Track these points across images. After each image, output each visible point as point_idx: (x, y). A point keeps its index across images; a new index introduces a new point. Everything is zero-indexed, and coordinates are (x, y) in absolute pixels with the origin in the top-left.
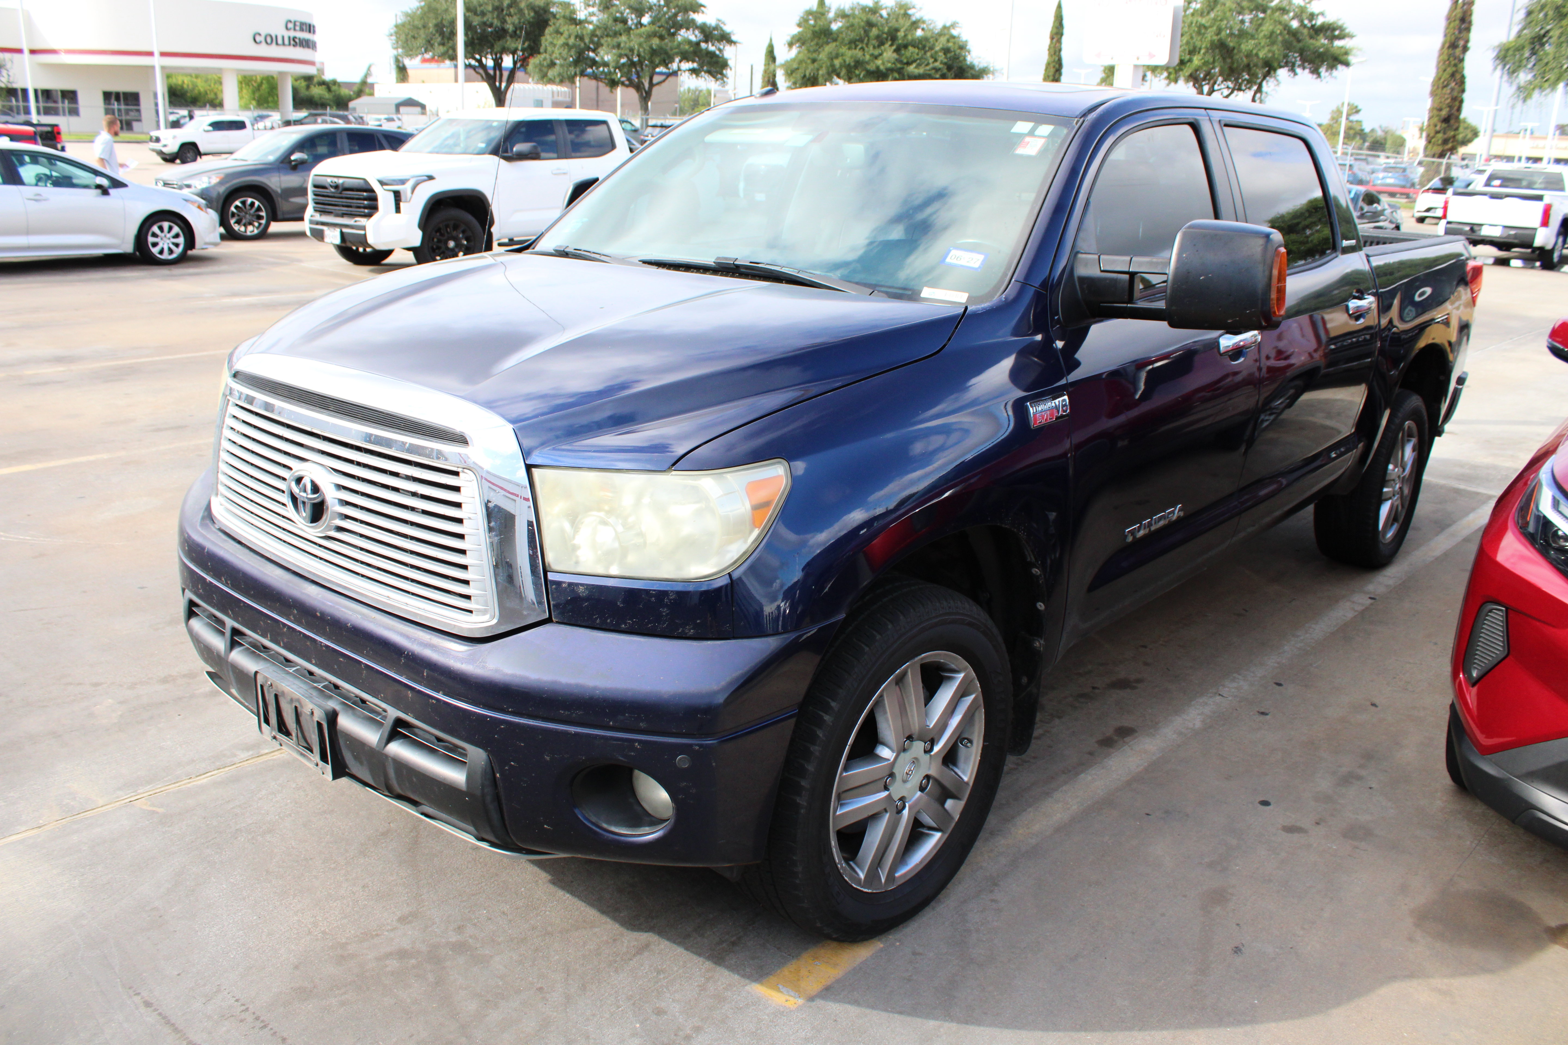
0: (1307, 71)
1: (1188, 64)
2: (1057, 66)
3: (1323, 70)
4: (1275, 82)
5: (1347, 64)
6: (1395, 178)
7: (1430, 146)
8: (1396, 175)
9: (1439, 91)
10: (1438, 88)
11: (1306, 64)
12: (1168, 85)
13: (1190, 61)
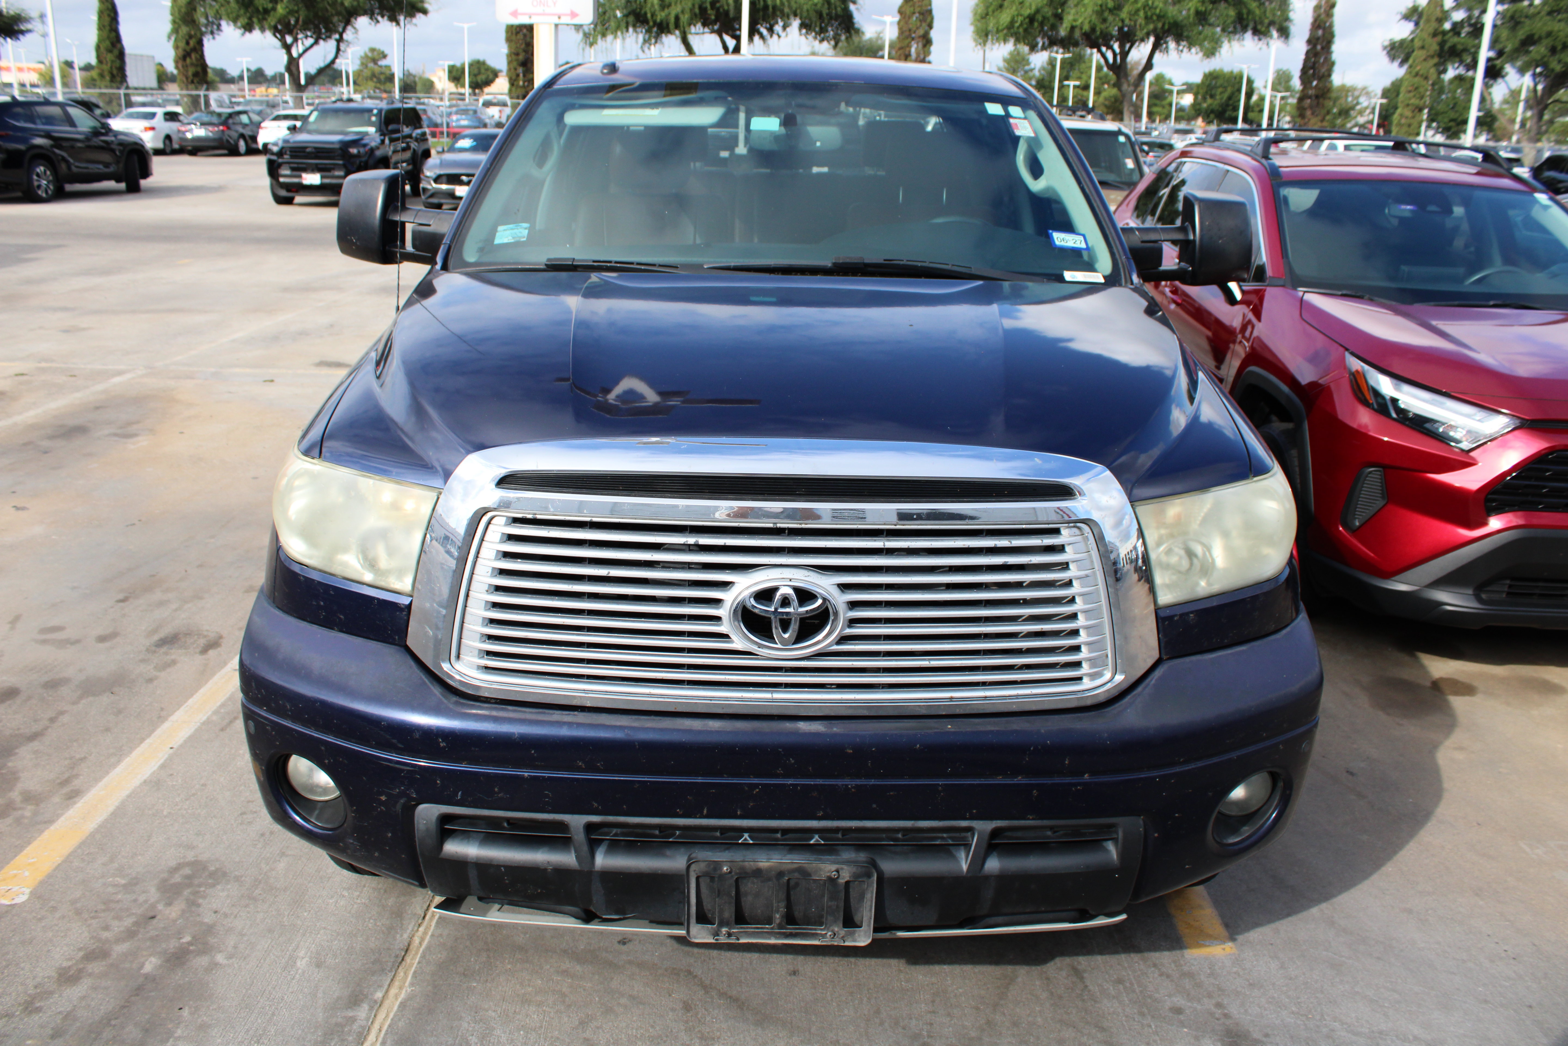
0: (386, 18)
1: (272, 13)
2: (112, 15)
3: (402, 18)
4: (353, 30)
5: (425, 12)
6: (468, 120)
7: (514, 89)
8: (469, 117)
9: (514, 37)
10: (512, 33)
11: (385, 12)
12: (243, 35)
13: (274, 9)
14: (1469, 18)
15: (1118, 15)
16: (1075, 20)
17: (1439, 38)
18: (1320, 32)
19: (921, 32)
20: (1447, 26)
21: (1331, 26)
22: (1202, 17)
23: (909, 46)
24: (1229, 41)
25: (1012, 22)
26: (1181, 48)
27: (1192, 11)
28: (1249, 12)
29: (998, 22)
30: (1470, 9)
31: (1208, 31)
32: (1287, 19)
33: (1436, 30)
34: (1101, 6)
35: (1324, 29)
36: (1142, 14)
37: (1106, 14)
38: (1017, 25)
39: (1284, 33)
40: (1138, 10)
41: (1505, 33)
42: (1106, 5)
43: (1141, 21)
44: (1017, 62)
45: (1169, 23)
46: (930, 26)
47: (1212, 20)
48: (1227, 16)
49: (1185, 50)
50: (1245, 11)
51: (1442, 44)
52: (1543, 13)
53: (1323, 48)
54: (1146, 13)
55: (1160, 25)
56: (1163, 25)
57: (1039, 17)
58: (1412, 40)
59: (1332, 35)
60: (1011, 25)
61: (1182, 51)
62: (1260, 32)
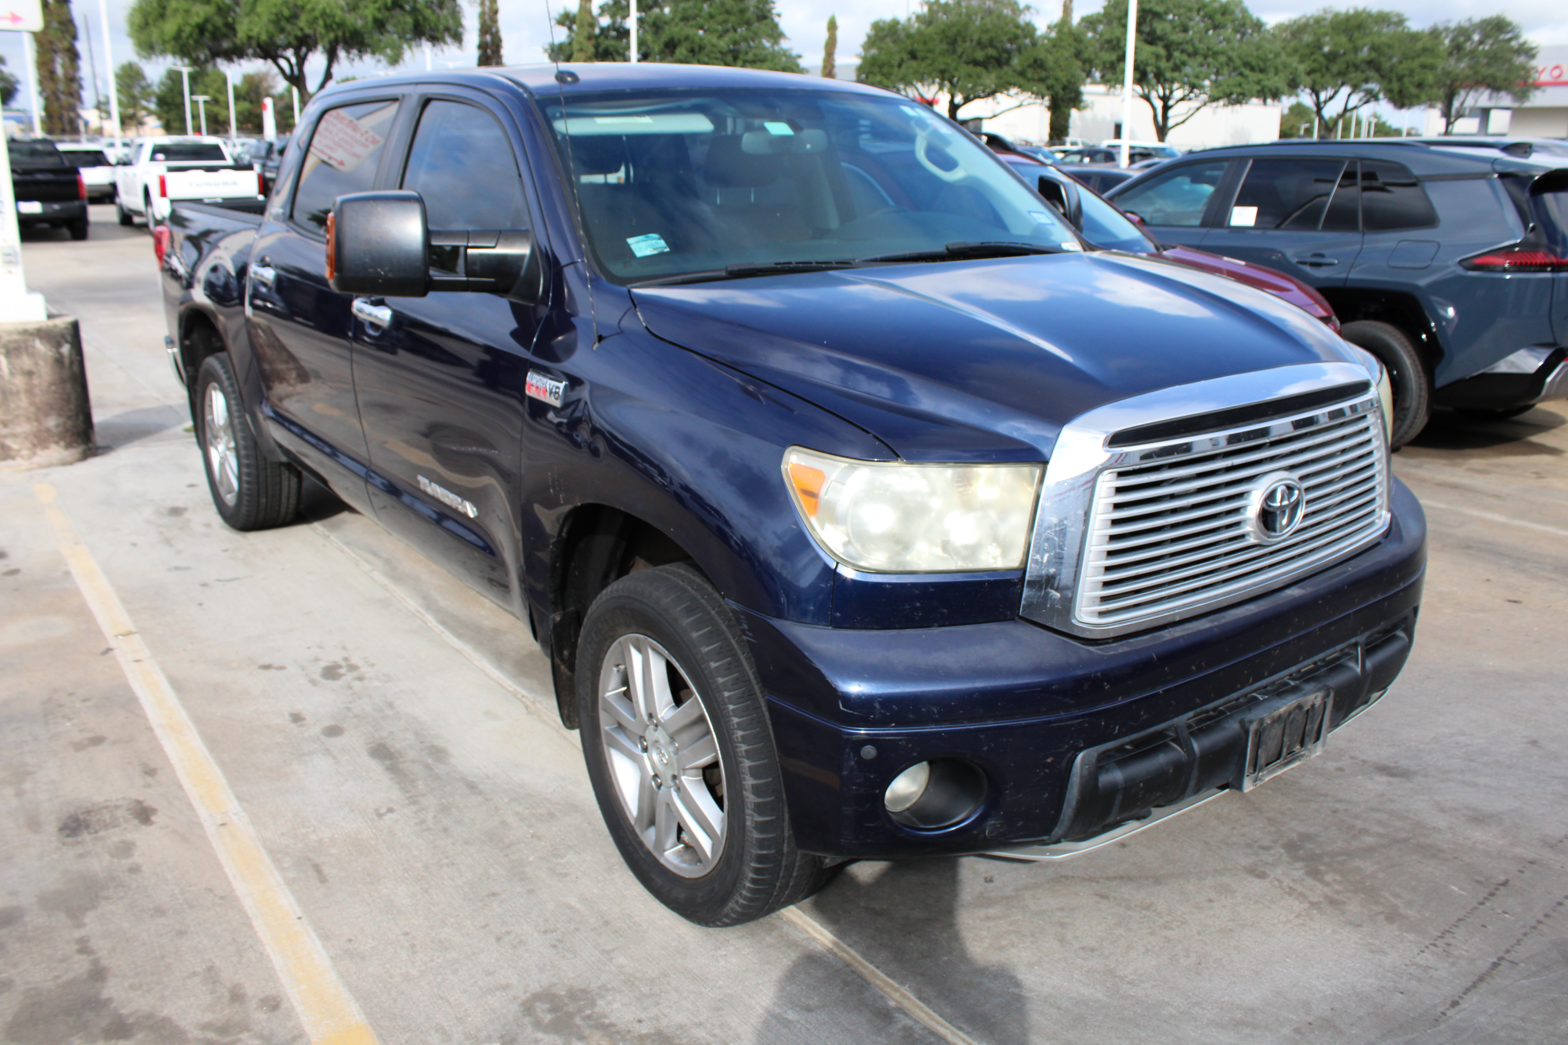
14: (614, 23)
15: (295, 24)
16: (250, 30)
17: (594, 42)
18: (488, 38)
19: (65, 44)
20: (597, 31)
21: (497, 31)
22: (380, 25)
23: (53, 61)
24: (410, 47)
25: (180, 31)
26: (352, 56)
27: (370, 18)
28: (425, 19)
29: (162, 33)
30: (613, 16)
31: (386, 38)
32: (460, 25)
33: (589, 33)
34: (277, 15)
35: (492, 34)
36: (321, 22)
37: (284, 23)
38: (184, 35)
39: (458, 38)
40: (316, 19)
41: (649, 38)
42: (282, 15)
43: (321, 29)
44: (130, 77)
45: (350, 32)
46: (75, 37)
47: (389, 27)
48: (405, 23)
49: (357, 59)
50: (420, 18)
51: (597, 47)
52: (677, 20)
53: (493, 52)
54: (325, 21)
55: (340, 33)
56: (344, 33)
57: (209, 27)
58: (570, 44)
59: (500, 40)
60: (177, 37)
61: (353, 60)
62: (435, 39)
